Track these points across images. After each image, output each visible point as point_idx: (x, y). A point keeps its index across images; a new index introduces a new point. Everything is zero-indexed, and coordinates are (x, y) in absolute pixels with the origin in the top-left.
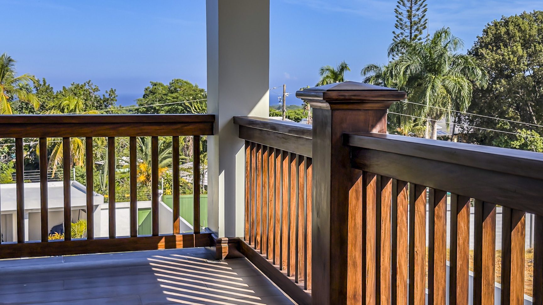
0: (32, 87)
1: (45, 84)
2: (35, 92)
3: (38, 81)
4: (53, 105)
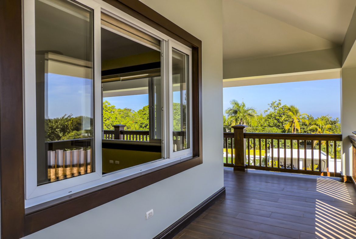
0: (306, 117)
1: (311, 116)
2: (307, 119)
3: (309, 115)
4: (314, 123)
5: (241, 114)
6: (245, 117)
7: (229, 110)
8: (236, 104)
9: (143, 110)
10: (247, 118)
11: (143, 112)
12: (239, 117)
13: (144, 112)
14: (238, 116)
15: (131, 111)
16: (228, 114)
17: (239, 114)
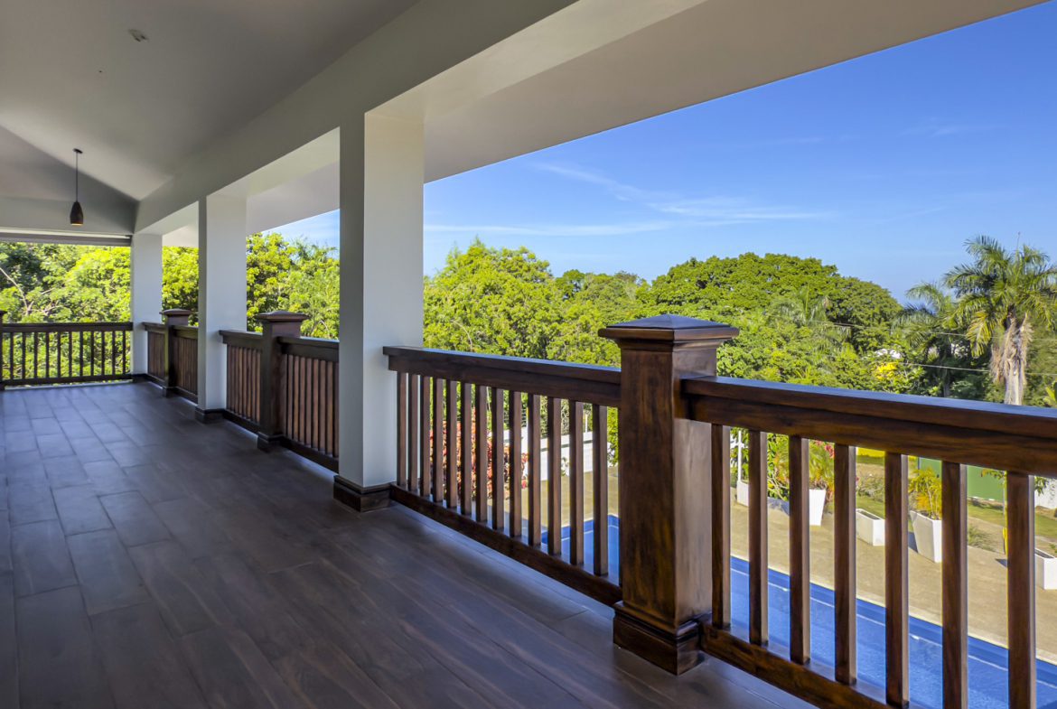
5: (1012, 290)
6: (1028, 301)
7: (959, 273)
8: (991, 251)
9: (668, 278)
10: (1037, 303)
11: (669, 282)
12: (1000, 299)
13: (671, 283)
14: (997, 296)
15: (637, 281)
16: (955, 289)
17: (1003, 288)
